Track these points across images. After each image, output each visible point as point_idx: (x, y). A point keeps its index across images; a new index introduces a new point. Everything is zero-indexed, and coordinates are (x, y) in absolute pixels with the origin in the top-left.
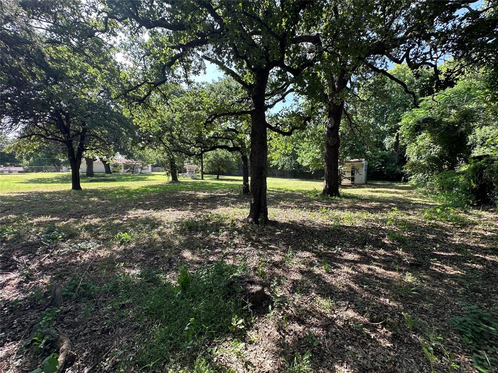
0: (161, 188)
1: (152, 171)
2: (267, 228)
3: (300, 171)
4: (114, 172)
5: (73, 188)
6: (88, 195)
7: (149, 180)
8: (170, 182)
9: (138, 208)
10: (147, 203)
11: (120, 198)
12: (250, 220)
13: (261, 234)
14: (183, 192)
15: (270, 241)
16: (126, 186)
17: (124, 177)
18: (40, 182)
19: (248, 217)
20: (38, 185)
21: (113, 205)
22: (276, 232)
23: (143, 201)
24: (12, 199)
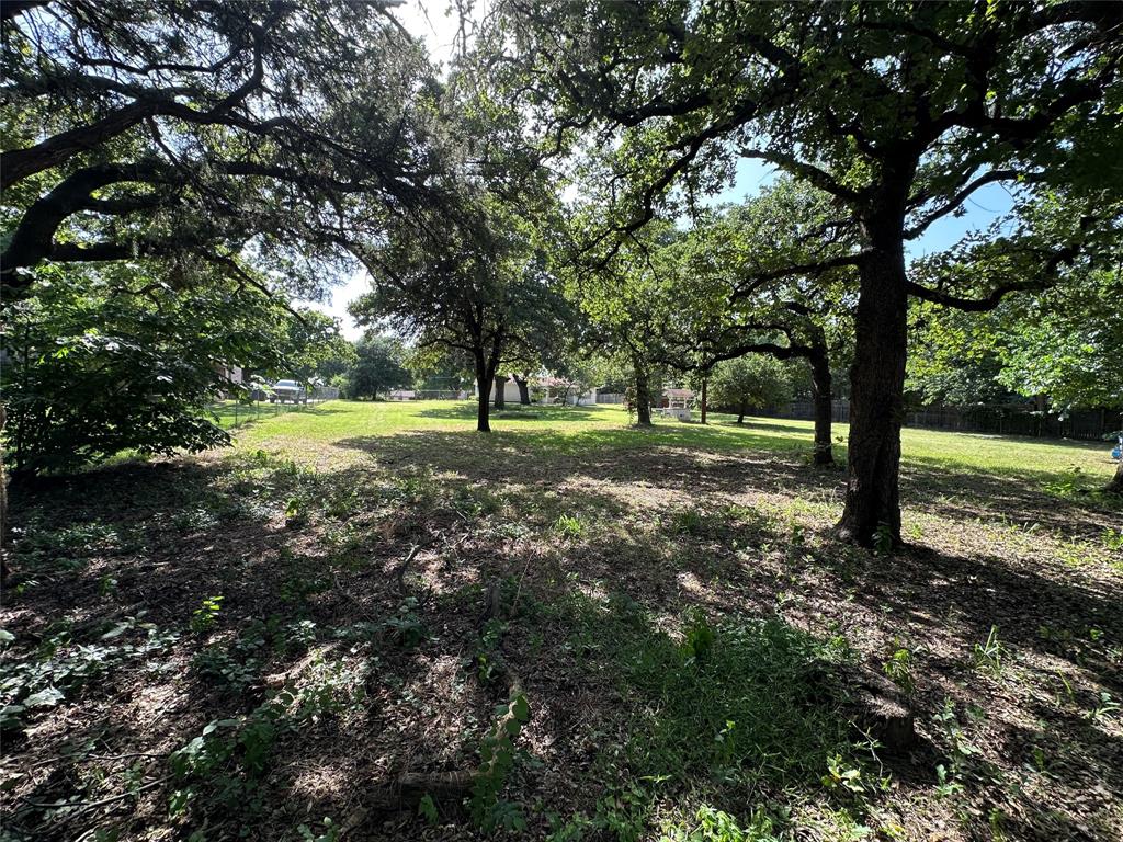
0: (617, 437)
1: (598, 401)
2: (899, 563)
3: (1006, 411)
4: (534, 401)
5: (479, 429)
6: (500, 442)
7: (593, 419)
8: (635, 426)
9: (582, 474)
10: (597, 465)
11: (549, 452)
12: (844, 533)
13: (883, 577)
14: (665, 448)
15: (915, 597)
16: (557, 429)
17: (550, 413)
18: (437, 416)
19: (837, 526)
20: (434, 419)
21: (539, 463)
22: (932, 578)
23: (589, 461)
24: (409, 440)
